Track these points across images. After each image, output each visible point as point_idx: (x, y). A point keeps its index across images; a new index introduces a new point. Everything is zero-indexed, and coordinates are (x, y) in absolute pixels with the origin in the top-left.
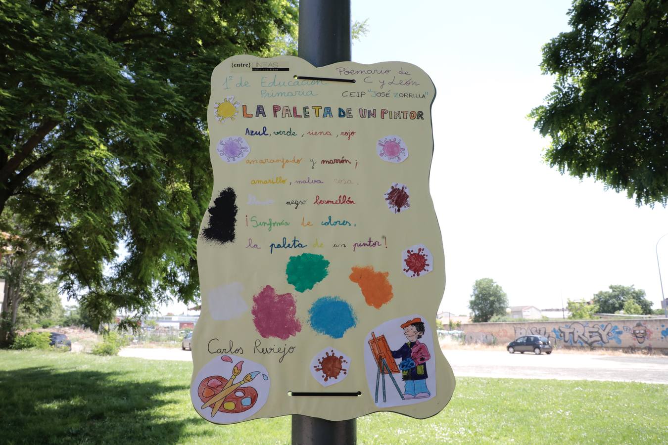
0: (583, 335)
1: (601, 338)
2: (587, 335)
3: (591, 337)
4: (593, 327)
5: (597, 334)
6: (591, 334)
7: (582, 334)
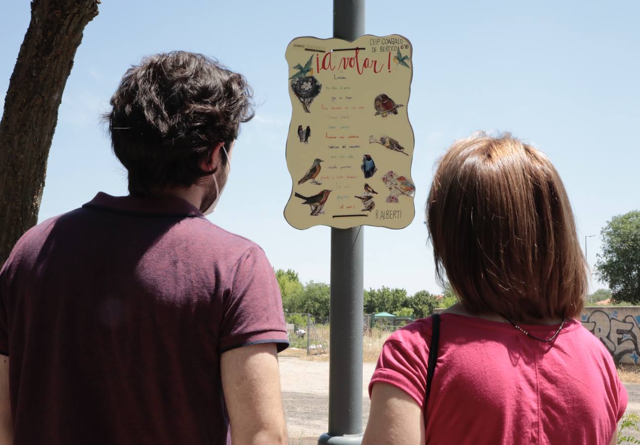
0: (608, 337)
1: (636, 345)
2: (614, 337)
3: (620, 341)
4: (624, 321)
5: (629, 336)
6: (621, 336)
7: (607, 335)
